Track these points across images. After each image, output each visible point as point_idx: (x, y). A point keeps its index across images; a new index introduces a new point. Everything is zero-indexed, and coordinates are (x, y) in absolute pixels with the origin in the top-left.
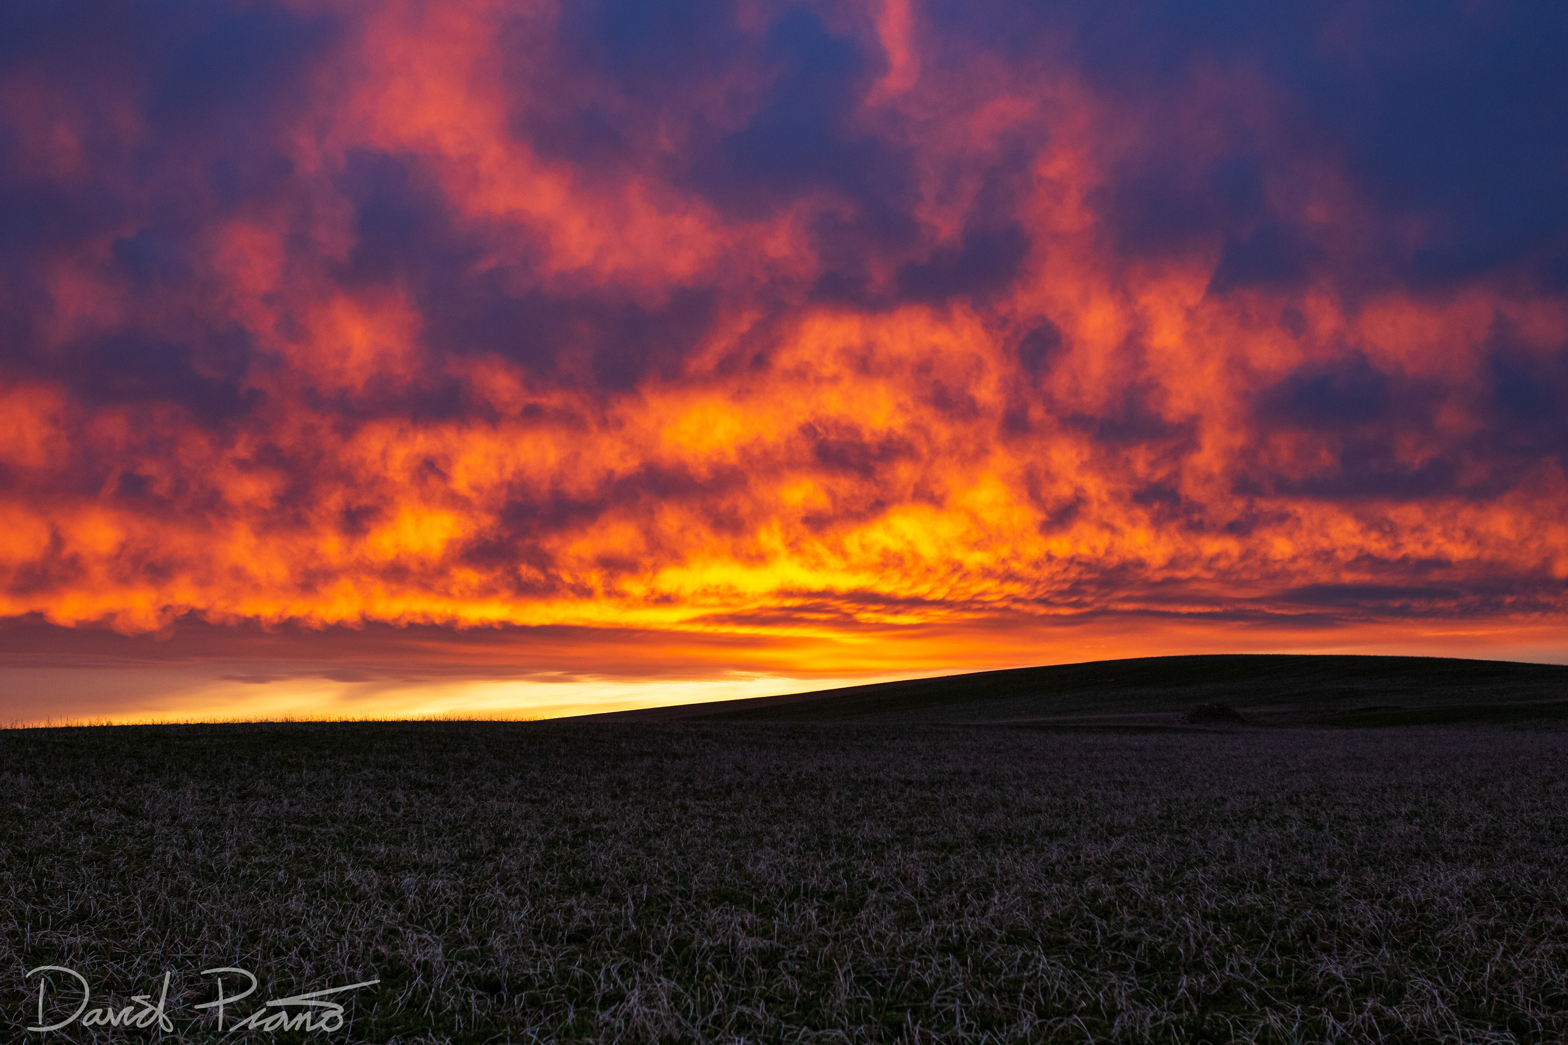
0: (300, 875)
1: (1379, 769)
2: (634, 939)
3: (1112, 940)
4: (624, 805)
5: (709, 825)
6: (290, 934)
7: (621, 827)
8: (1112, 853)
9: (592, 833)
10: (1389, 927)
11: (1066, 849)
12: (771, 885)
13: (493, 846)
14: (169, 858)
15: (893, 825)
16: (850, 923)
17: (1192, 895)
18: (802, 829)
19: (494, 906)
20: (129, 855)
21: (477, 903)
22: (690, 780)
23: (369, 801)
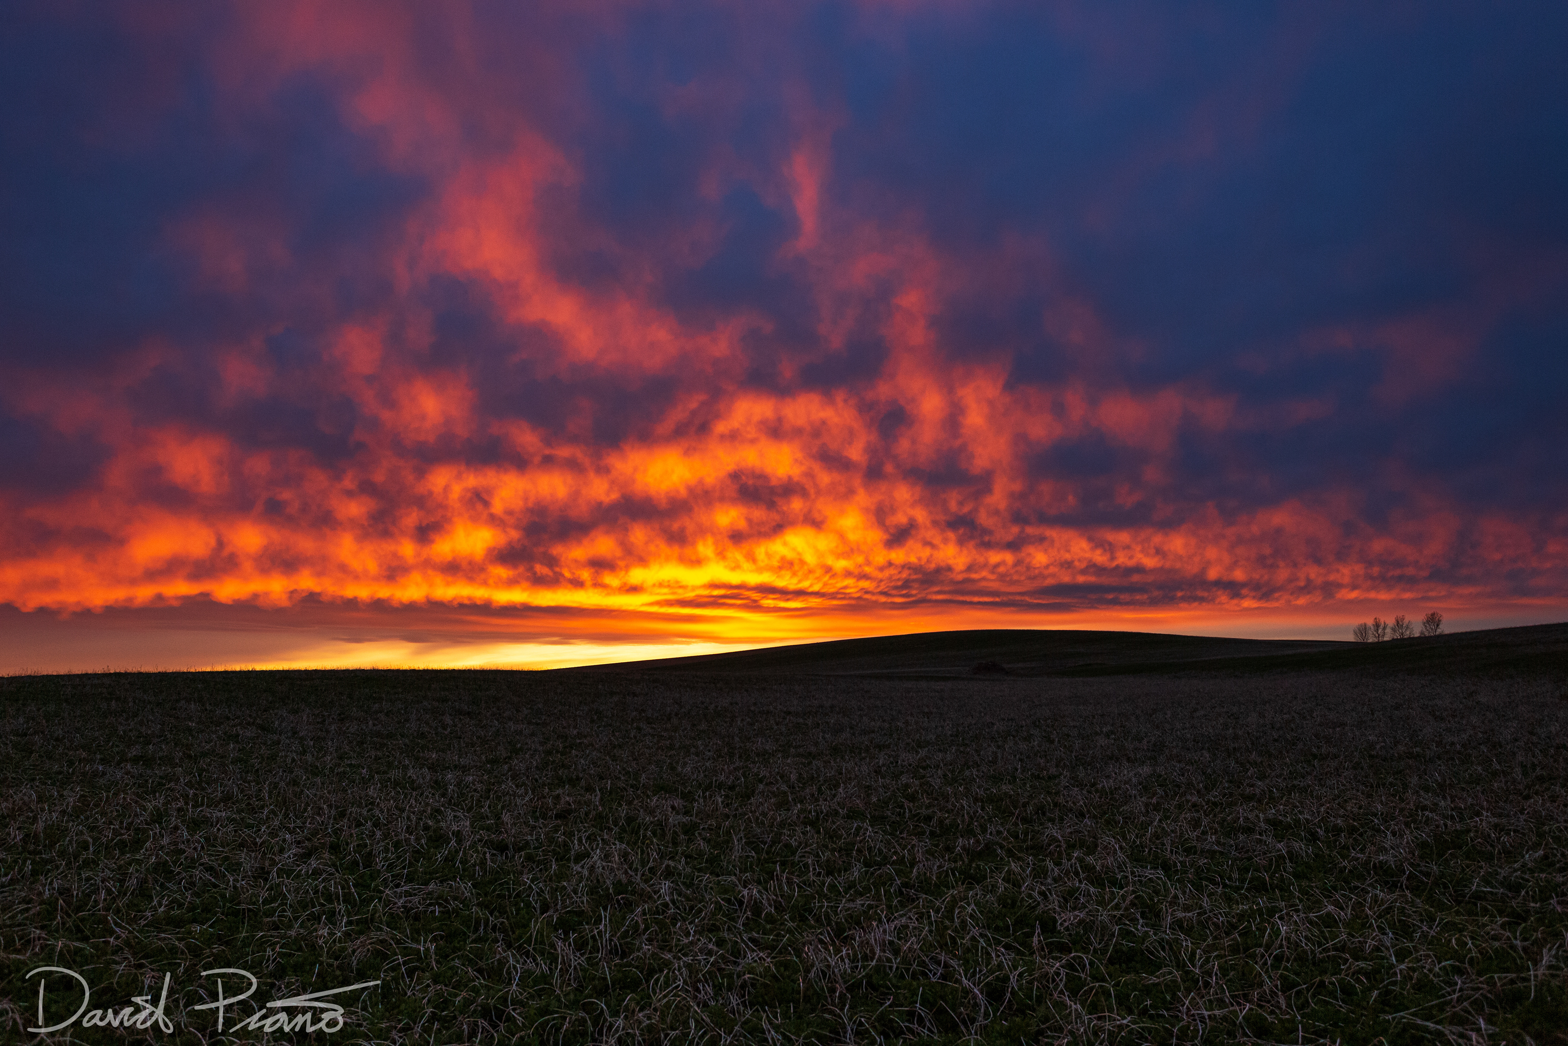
0: (377, 773)
1: (1091, 704)
2: (600, 816)
3: (915, 816)
4: (599, 727)
5: (655, 740)
6: (368, 812)
7: (596, 742)
8: (919, 759)
9: (576, 746)
10: (1091, 805)
11: (889, 757)
12: (693, 780)
13: (509, 754)
14: (289, 760)
15: (777, 740)
16: (745, 806)
17: (968, 786)
18: (716, 744)
19: (507, 794)
20: (262, 757)
21: (496, 792)
22: (643, 710)
23: (427, 723)
